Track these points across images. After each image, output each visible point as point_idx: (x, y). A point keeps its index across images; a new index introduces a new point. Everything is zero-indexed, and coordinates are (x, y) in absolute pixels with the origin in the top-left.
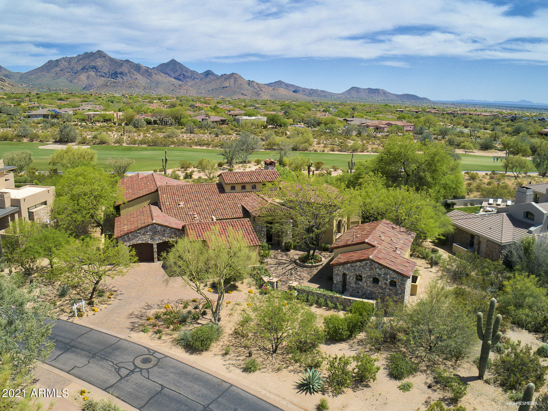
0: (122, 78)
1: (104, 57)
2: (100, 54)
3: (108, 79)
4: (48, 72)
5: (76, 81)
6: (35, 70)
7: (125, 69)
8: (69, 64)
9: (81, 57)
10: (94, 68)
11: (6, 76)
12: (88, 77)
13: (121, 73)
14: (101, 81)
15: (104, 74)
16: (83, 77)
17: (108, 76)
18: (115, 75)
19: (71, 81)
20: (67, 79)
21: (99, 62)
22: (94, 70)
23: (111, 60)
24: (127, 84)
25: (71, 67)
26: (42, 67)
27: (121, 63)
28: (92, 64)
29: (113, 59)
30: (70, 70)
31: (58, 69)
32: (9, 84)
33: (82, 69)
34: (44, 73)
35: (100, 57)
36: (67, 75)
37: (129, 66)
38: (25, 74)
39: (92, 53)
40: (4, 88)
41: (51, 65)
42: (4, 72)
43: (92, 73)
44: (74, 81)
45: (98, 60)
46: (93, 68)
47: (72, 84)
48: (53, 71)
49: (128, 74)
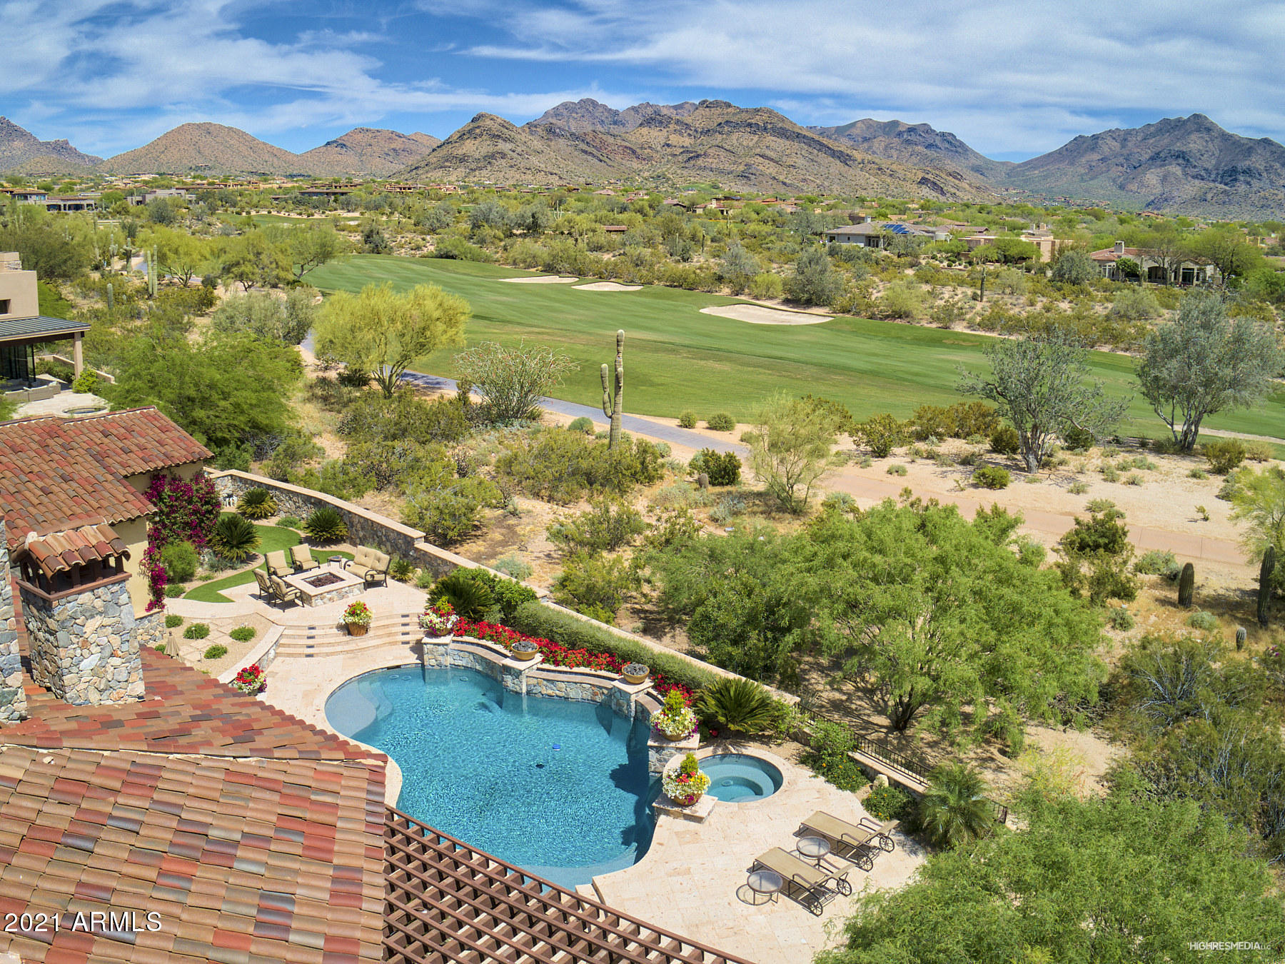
0: (1248, 183)
1: (1208, 130)
2: (1199, 123)
3: (1212, 185)
4: (1072, 164)
5: (1134, 187)
6: (1045, 156)
7: (1257, 162)
8: (1123, 147)
9: (1152, 129)
10: (1181, 156)
11: (977, 170)
12: (1164, 179)
13: (1248, 172)
14: (1192, 188)
15: (1203, 173)
16: (1152, 177)
17: (1213, 176)
18: (1230, 175)
19: (1122, 187)
20: (1114, 181)
21: (1194, 144)
22: (1180, 161)
23: (1225, 137)
24: (1254, 197)
25: (1125, 152)
26: (1060, 152)
27: (1248, 147)
28: (1178, 146)
29: (1231, 136)
30: (1121, 160)
31: (1096, 156)
32: (970, 185)
33: (1152, 158)
34: (1061, 166)
35: (1198, 130)
36: (1115, 171)
37: (1268, 154)
38: (1019, 166)
39: (1179, 120)
40: (958, 193)
41: (1080, 146)
42: (973, 161)
43: (1175, 169)
44: (1130, 187)
45: (1193, 137)
46: (1178, 157)
47: (1123, 193)
48: (1084, 160)
49: (1265, 174)
